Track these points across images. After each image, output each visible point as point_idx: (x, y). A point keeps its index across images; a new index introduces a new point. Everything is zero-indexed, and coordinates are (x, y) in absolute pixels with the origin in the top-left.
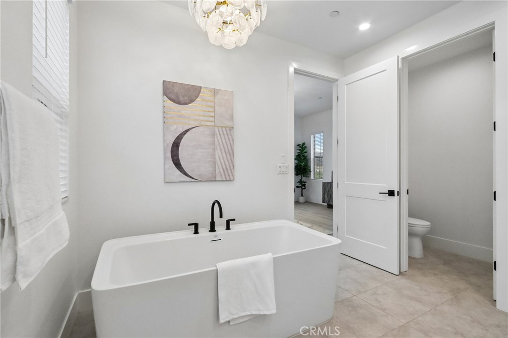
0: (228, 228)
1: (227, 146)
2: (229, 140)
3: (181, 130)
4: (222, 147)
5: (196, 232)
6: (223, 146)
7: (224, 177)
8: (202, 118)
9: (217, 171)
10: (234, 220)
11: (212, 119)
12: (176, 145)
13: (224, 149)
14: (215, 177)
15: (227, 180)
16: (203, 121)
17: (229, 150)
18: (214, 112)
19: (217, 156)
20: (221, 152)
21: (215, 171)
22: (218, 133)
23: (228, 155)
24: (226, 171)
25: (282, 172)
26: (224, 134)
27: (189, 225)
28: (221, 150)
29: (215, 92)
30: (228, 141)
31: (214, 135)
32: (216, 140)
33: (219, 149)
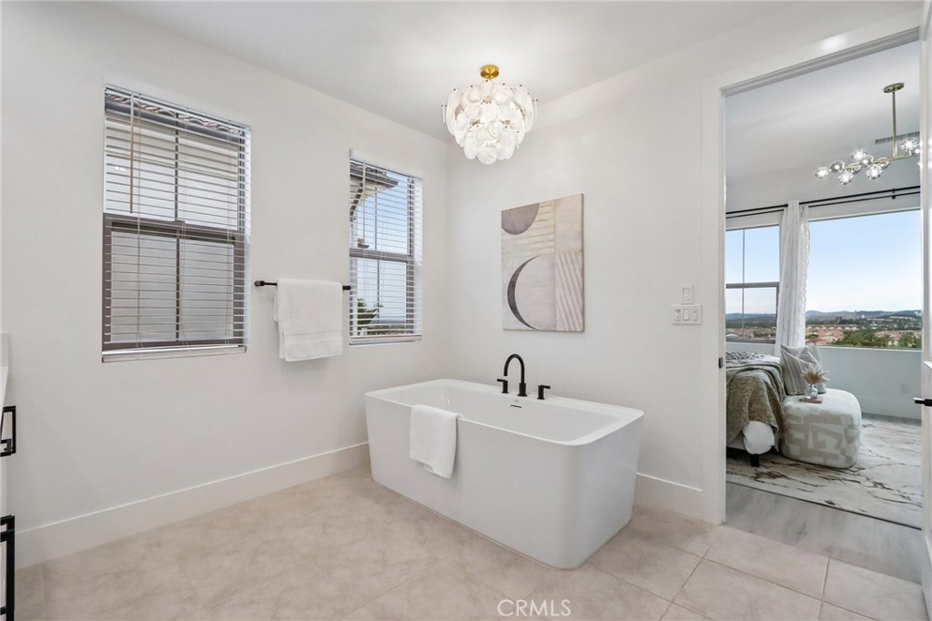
0: (541, 397)
1: (572, 280)
2: (575, 270)
3: (518, 266)
4: (564, 282)
5: (505, 391)
6: (567, 280)
7: (567, 326)
8: (539, 246)
9: (558, 316)
10: (549, 387)
11: (552, 244)
12: (512, 285)
13: (568, 284)
14: (555, 326)
15: (571, 331)
16: (540, 249)
17: (574, 286)
18: (554, 233)
19: (557, 294)
20: (564, 290)
21: (555, 316)
22: (559, 262)
23: (573, 293)
24: (569, 317)
25: (682, 322)
26: (567, 263)
27: (498, 380)
28: (563, 286)
29: (556, 203)
30: (573, 272)
31: (553, 265)
32: (557, 272)
33: (560, 284)
